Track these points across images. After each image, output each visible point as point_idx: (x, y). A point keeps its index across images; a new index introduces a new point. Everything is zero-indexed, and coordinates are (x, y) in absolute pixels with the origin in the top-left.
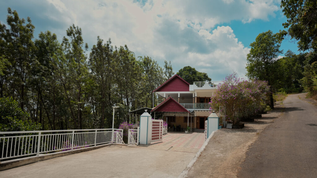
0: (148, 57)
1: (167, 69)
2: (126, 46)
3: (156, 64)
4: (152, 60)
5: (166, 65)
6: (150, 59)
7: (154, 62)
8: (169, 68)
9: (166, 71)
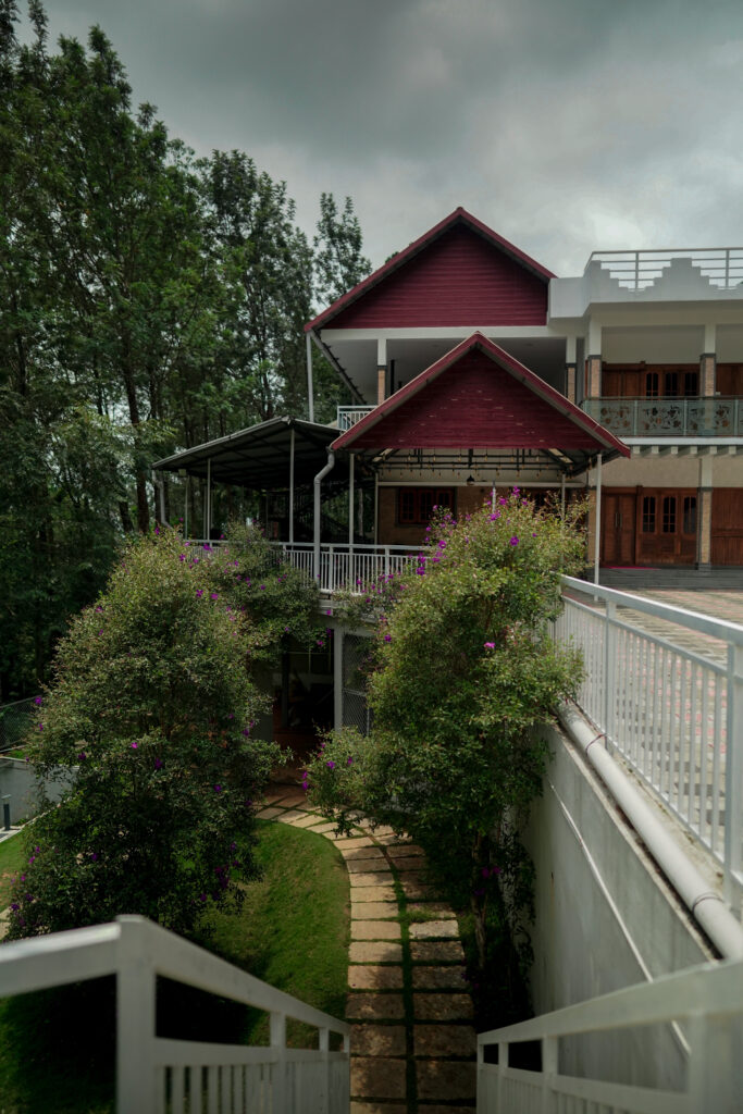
1: (333, 242)
5: (327, 219)
8: (341, 236)
9: (330, 253)
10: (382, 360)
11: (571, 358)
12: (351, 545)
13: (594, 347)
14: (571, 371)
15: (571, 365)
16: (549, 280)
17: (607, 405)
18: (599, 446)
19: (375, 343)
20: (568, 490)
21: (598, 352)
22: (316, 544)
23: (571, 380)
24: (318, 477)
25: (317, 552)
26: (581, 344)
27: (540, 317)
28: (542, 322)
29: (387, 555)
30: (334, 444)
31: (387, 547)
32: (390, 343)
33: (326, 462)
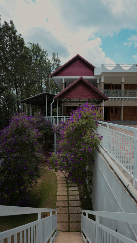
0: (37, 44)
1: (55, 61)
2: (11, 22)
3: (45, 54)
4: (42, 49)
5: (54, 57)
6: (39, 47)
7: (44, 51)
9: (54, 63)
10: (63, 82)
11: (98, 82)
12: (58, 116)
13: (102, 80)
14: (98, 85)
16: (94, 68)
17: (105, 91)
18: (103, 98)
22: (51, 116)
24: (51, 104)
25: (51, 118)
26: (100, 80)
27: (93, 75)
28: (93, 76)
30: (54, 97)
31: (64, 117)
32: (65, 79)
33: (53, 101)
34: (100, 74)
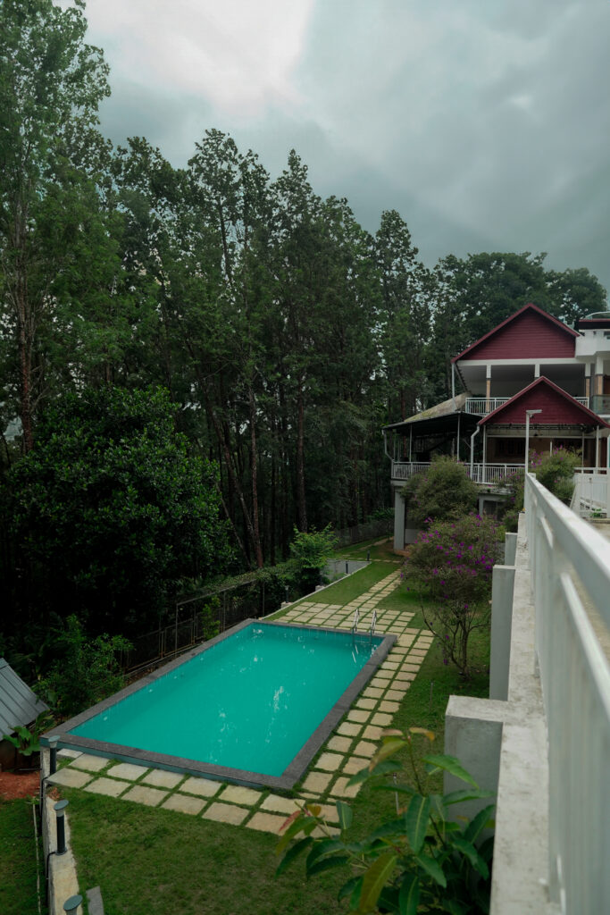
10: (489, 375)
11: (588, 373)
13: (600, 370)
14: (588, 381)
15: (588, 377)
16: (575, 338)
17: (607, 399)
18: (598, 423)
19: (485, 367)
20: (586, 440)
21: (602, 373)
22: (472, 463)
23: (588, 385)
24: (472, 437)
25: (472, 467)
26: (593, 367)
27: (572, 355)
28: (573, 356)
29: (506, 468)
30: (480, 422)
31: (505, 465)
32: (493, 367)
33: (476, 429)
34: (592, 353)
